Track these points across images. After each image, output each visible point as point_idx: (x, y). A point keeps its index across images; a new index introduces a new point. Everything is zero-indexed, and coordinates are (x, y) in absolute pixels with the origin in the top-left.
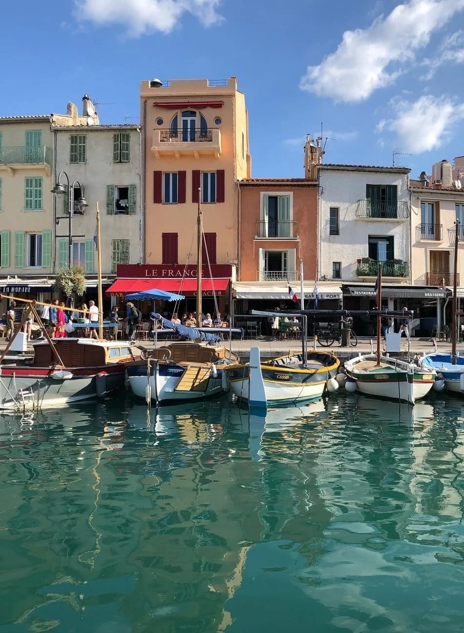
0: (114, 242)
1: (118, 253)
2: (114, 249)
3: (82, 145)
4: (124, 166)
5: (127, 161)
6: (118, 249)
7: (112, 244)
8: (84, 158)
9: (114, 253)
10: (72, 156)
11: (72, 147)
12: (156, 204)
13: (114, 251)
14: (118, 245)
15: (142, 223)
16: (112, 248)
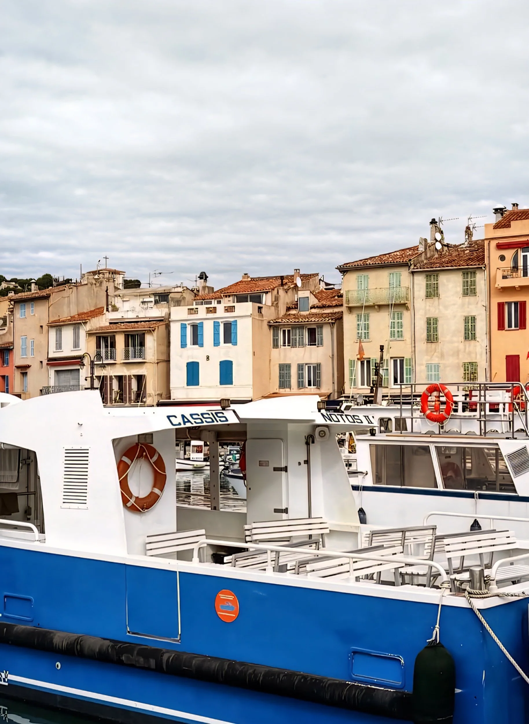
0: (465, 364)
1: (468, 374)
2: (465, 371)
3: (435, 282)
4: (472, 299)
5: (474, 295)
6: (468, 370)
7: (462, 366)
8: (437, 293)
9: (465, 374)
10: (427, 292)
11: (427, 285)
12: (500, 331)
13: (465, 372)
14: (468, 367)
15: (488, 348)
16: (463, 369)
